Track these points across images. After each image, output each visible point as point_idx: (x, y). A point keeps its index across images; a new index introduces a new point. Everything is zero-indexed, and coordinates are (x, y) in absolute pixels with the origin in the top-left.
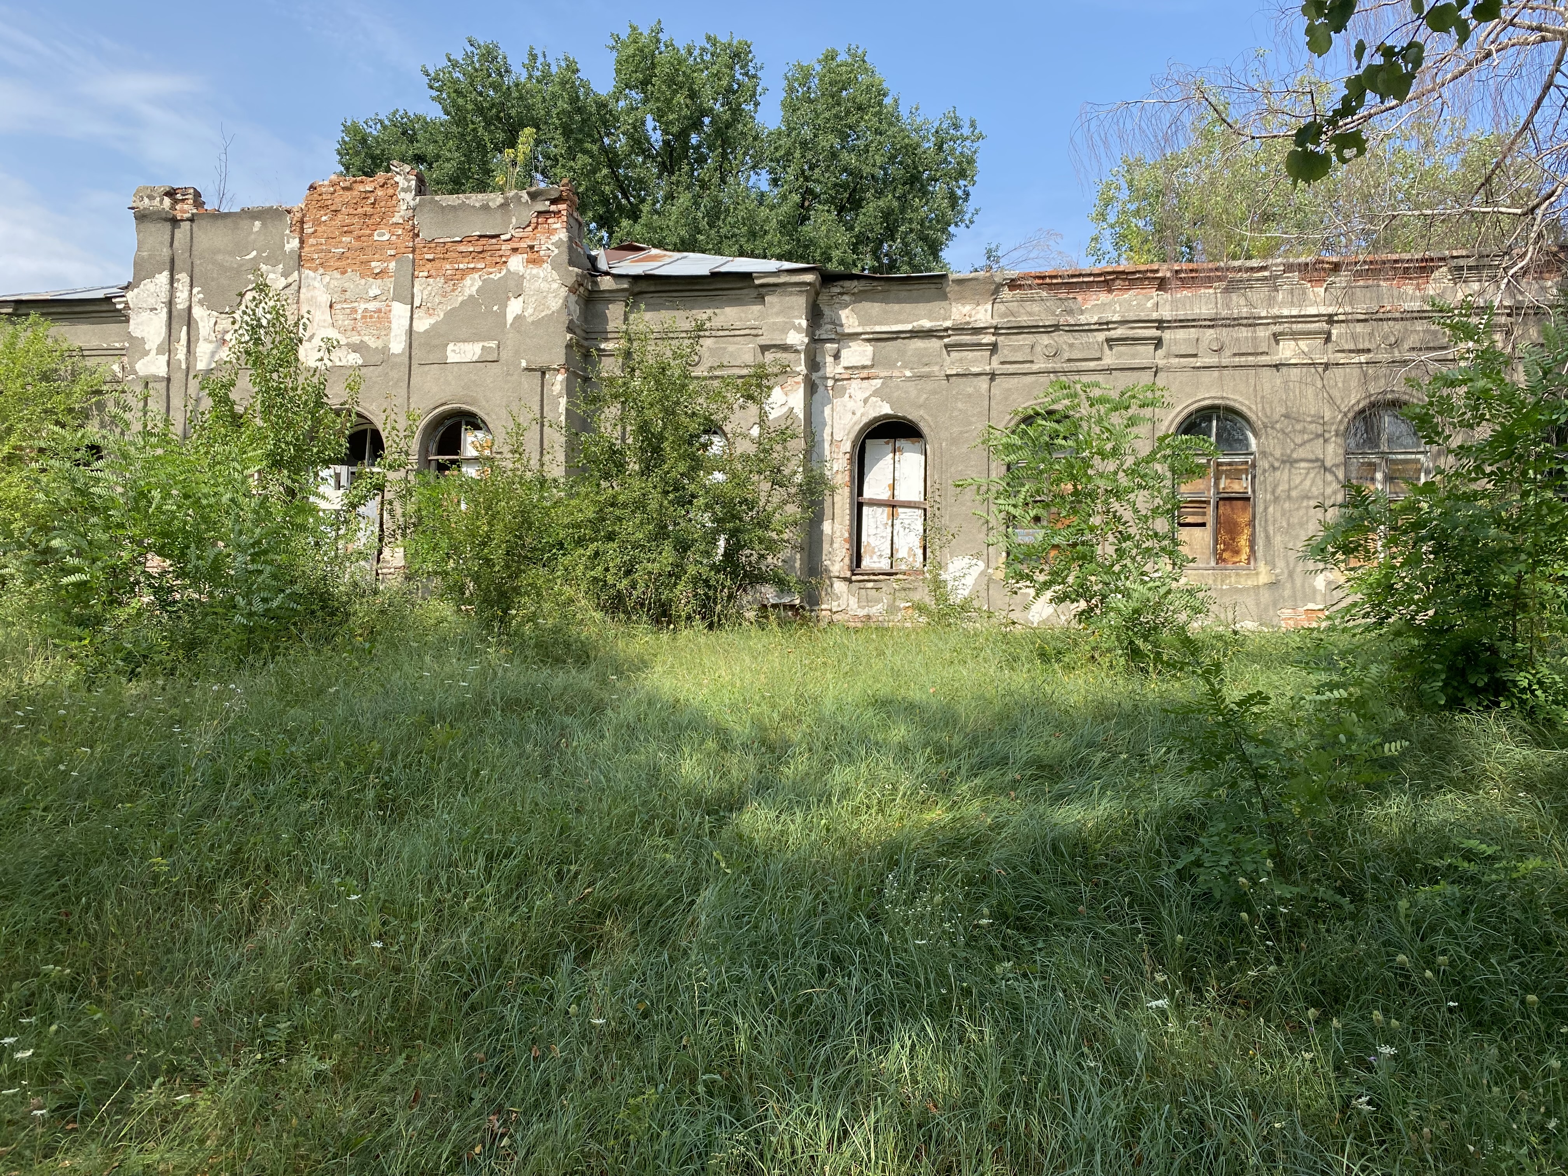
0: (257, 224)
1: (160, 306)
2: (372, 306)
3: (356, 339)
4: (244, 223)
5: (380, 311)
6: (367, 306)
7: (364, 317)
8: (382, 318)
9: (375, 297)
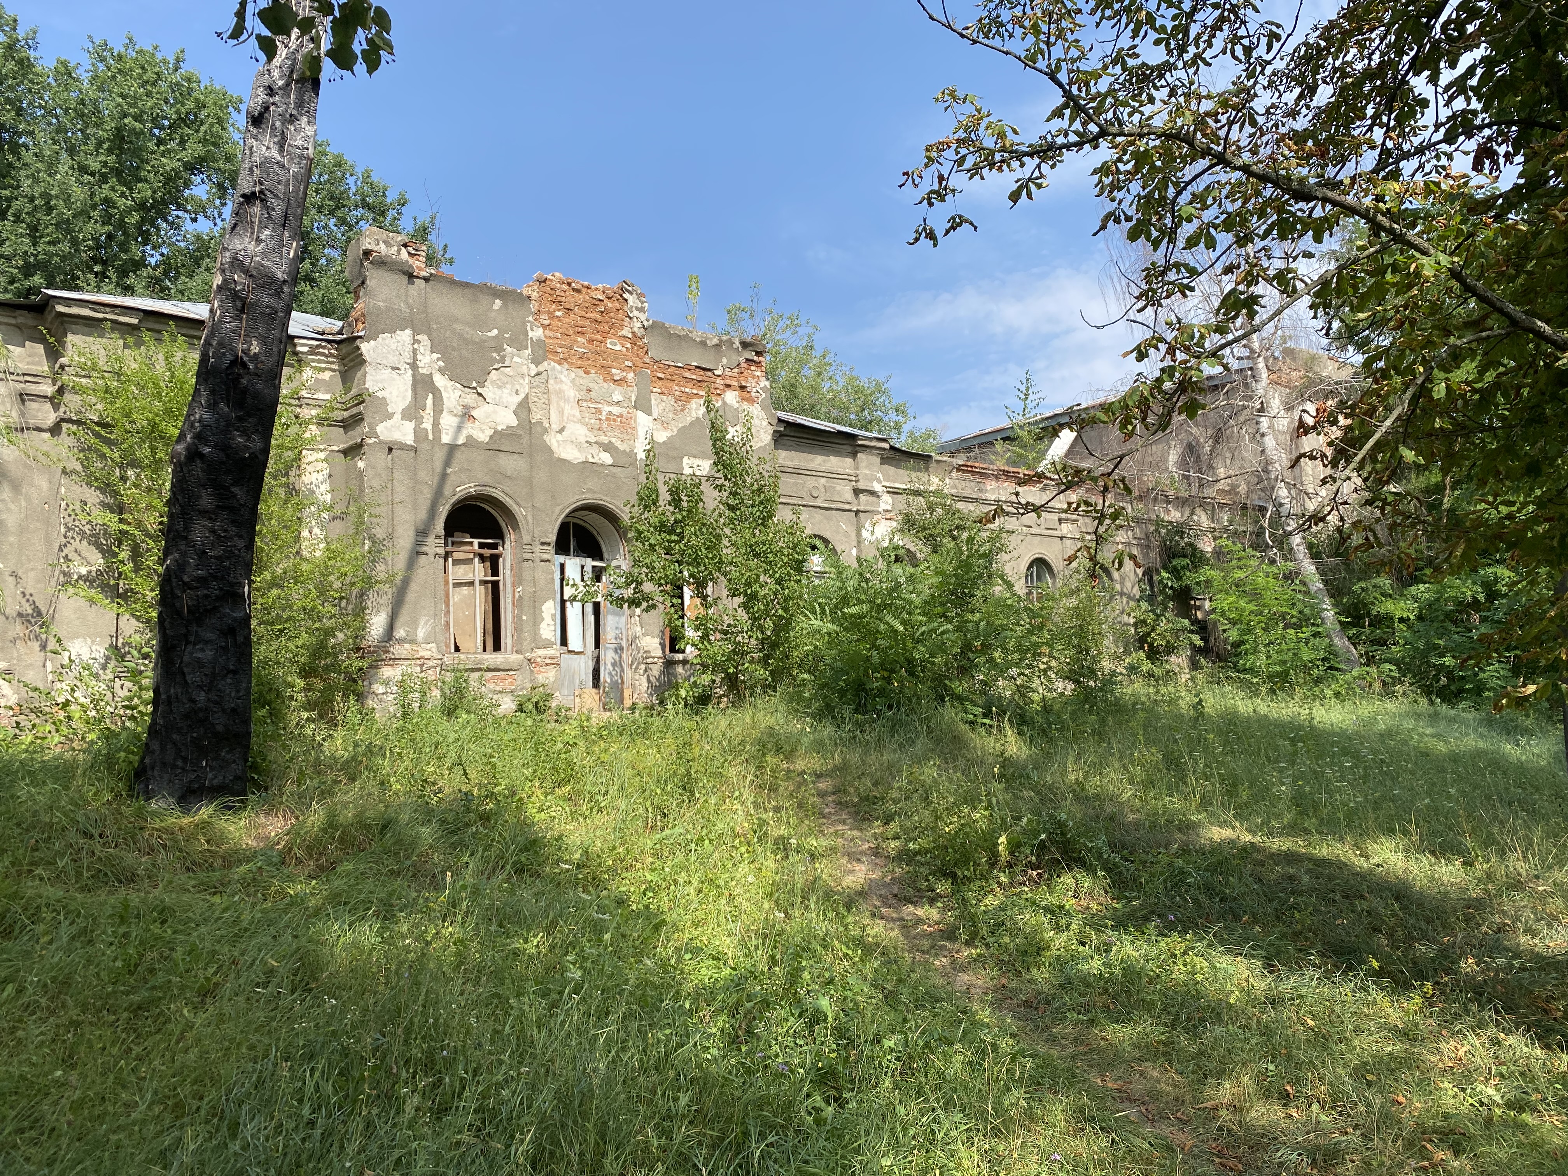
0: (498, 303)
1: (403, 366)
2: (616, 410)
3: (604, 439)
4: (484, 299)
5: (621, 416)
6: (611, 409)
7: (608, 419)
8: (625, 425)
9: (618, 403)
